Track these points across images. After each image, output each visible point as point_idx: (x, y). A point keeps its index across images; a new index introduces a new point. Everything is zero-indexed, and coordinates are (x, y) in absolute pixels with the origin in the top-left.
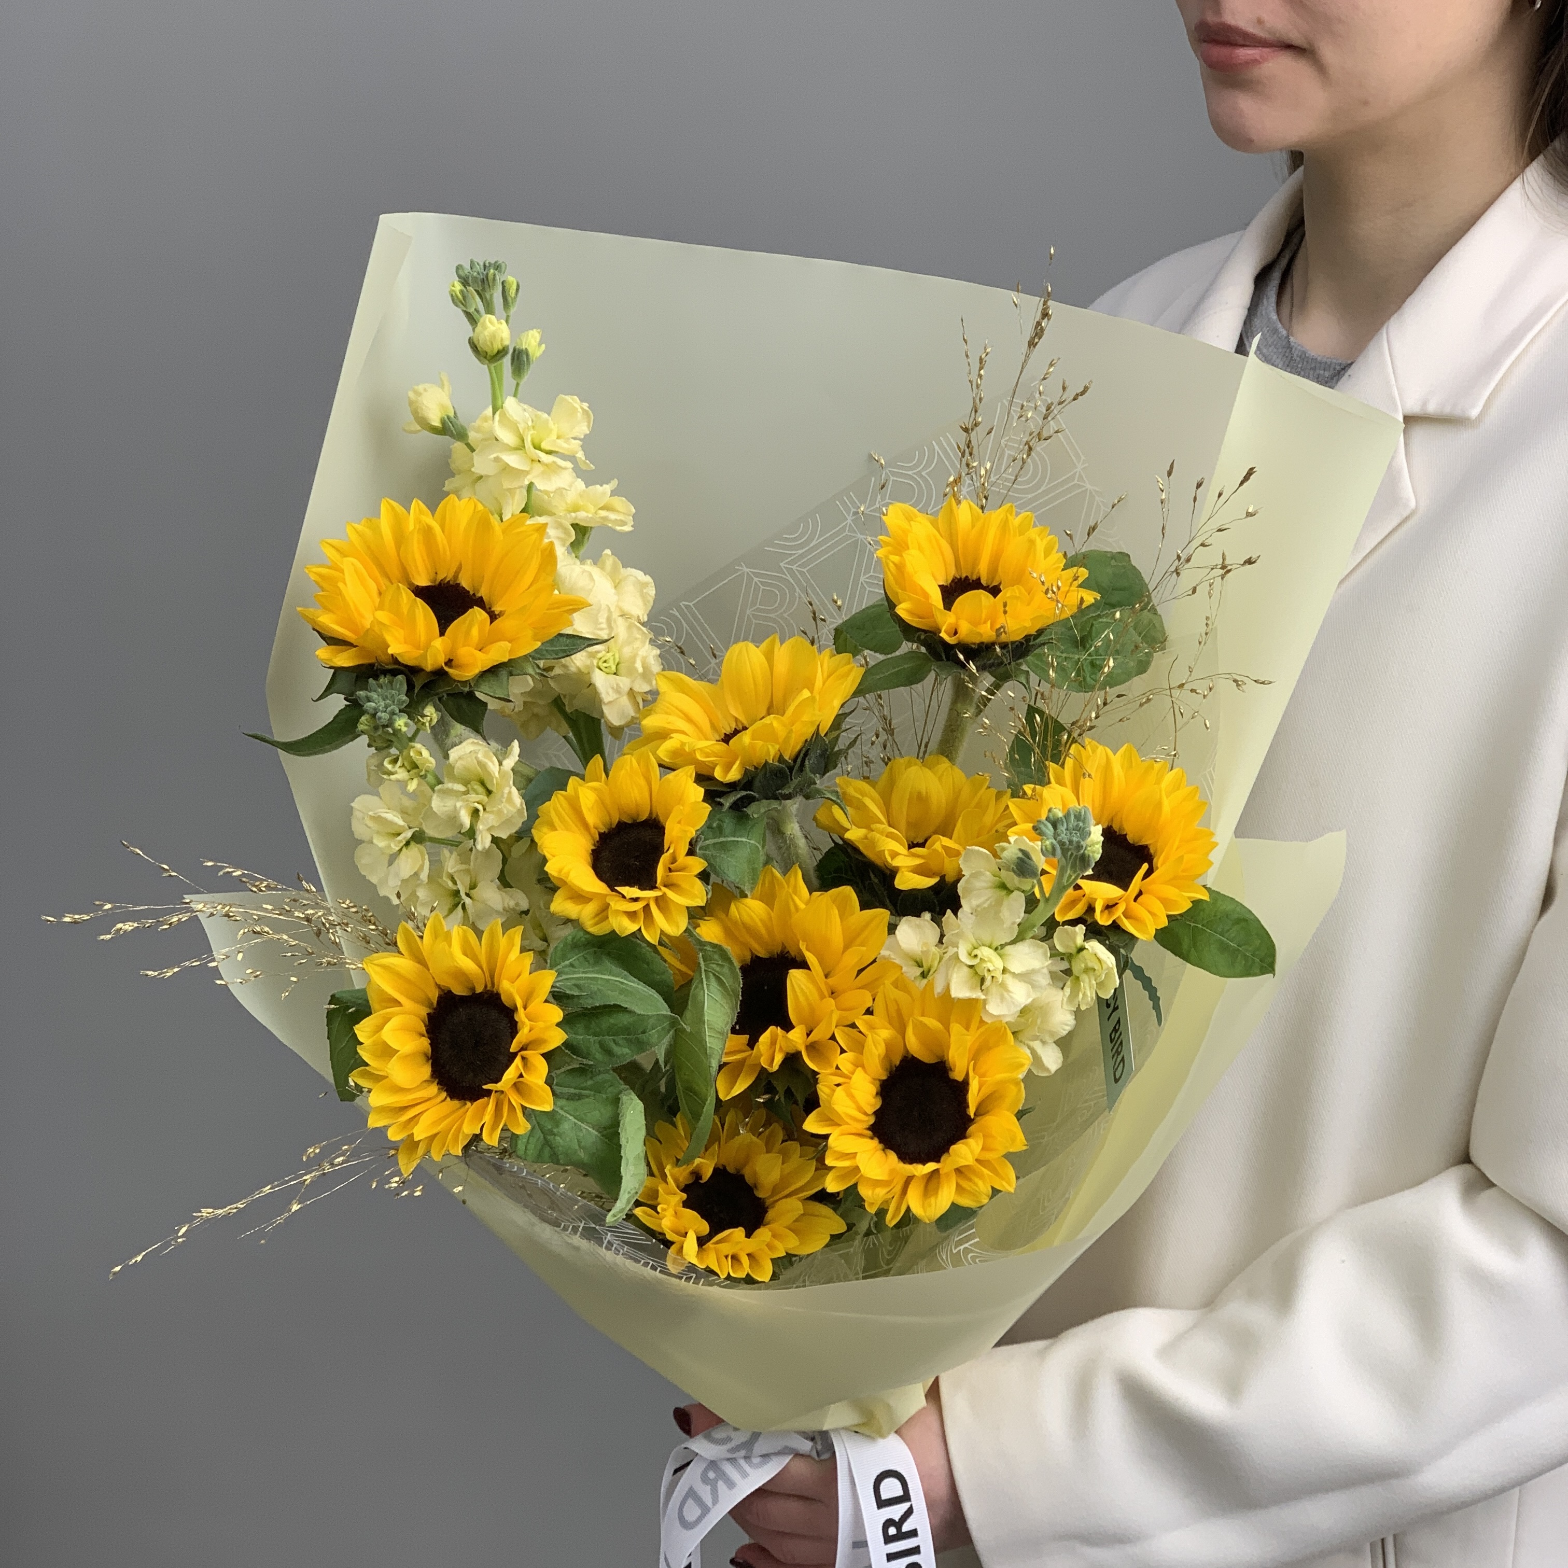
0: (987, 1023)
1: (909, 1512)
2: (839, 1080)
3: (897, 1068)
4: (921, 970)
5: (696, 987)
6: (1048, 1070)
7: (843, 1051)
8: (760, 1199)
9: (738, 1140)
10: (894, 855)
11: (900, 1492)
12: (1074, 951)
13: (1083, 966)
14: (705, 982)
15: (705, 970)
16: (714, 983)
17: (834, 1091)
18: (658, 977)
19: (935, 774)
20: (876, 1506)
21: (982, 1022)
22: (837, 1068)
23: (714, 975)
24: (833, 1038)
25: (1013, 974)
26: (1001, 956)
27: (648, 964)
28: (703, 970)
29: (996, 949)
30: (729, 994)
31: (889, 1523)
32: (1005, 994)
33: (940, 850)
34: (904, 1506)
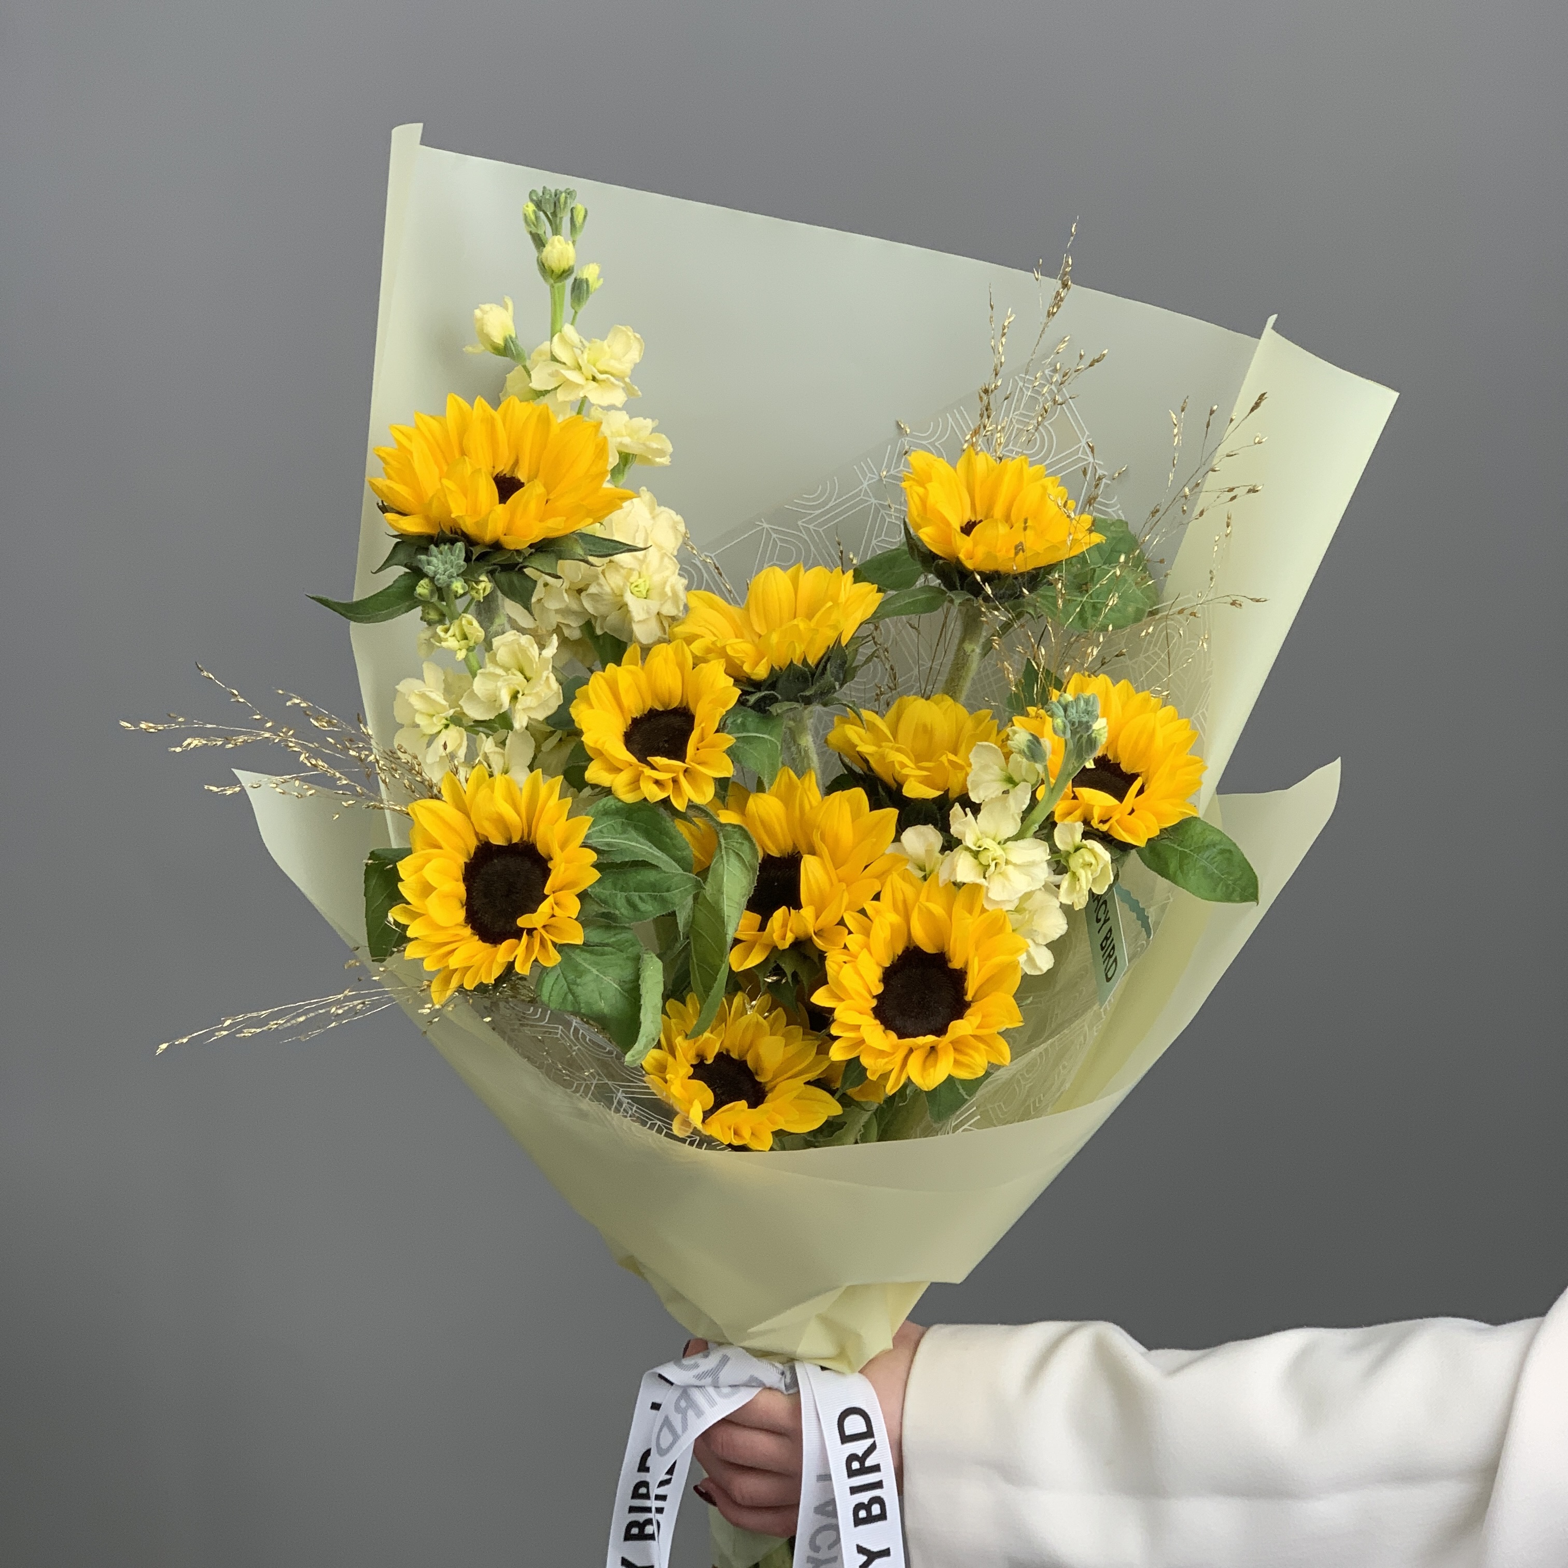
0: (988, 911)
1: (873, 1447)
2: (846, 958)
3: (899, 957)
4: (923, 874)
5: (717, 862)
6: (1040, 969)
7: (850, 933)
8: (761, 1083)
9: (744, 1020)
10: (903, 765)
11: (864, 1429)
12: (1072, 850)
13: (1081, 860)
14: (725, 857)
15: (725, 848)
16: (733, 860)
17: (841, 967)
18: (680, 853)
19: (940, 708)
20: (840, 1442)
21: (984, 910)
22: (845, 947)
23: (734, 851)
24: (842, 922)
25: (1015, 865)
26: (1004, 850)
27: (671, 839)
28: (723, 847)
29: (999, 843)
30: (747, 868)
31: (852, 1458)
32: (1006, 883)
33: (946, 764)
34: (867, 1443)
